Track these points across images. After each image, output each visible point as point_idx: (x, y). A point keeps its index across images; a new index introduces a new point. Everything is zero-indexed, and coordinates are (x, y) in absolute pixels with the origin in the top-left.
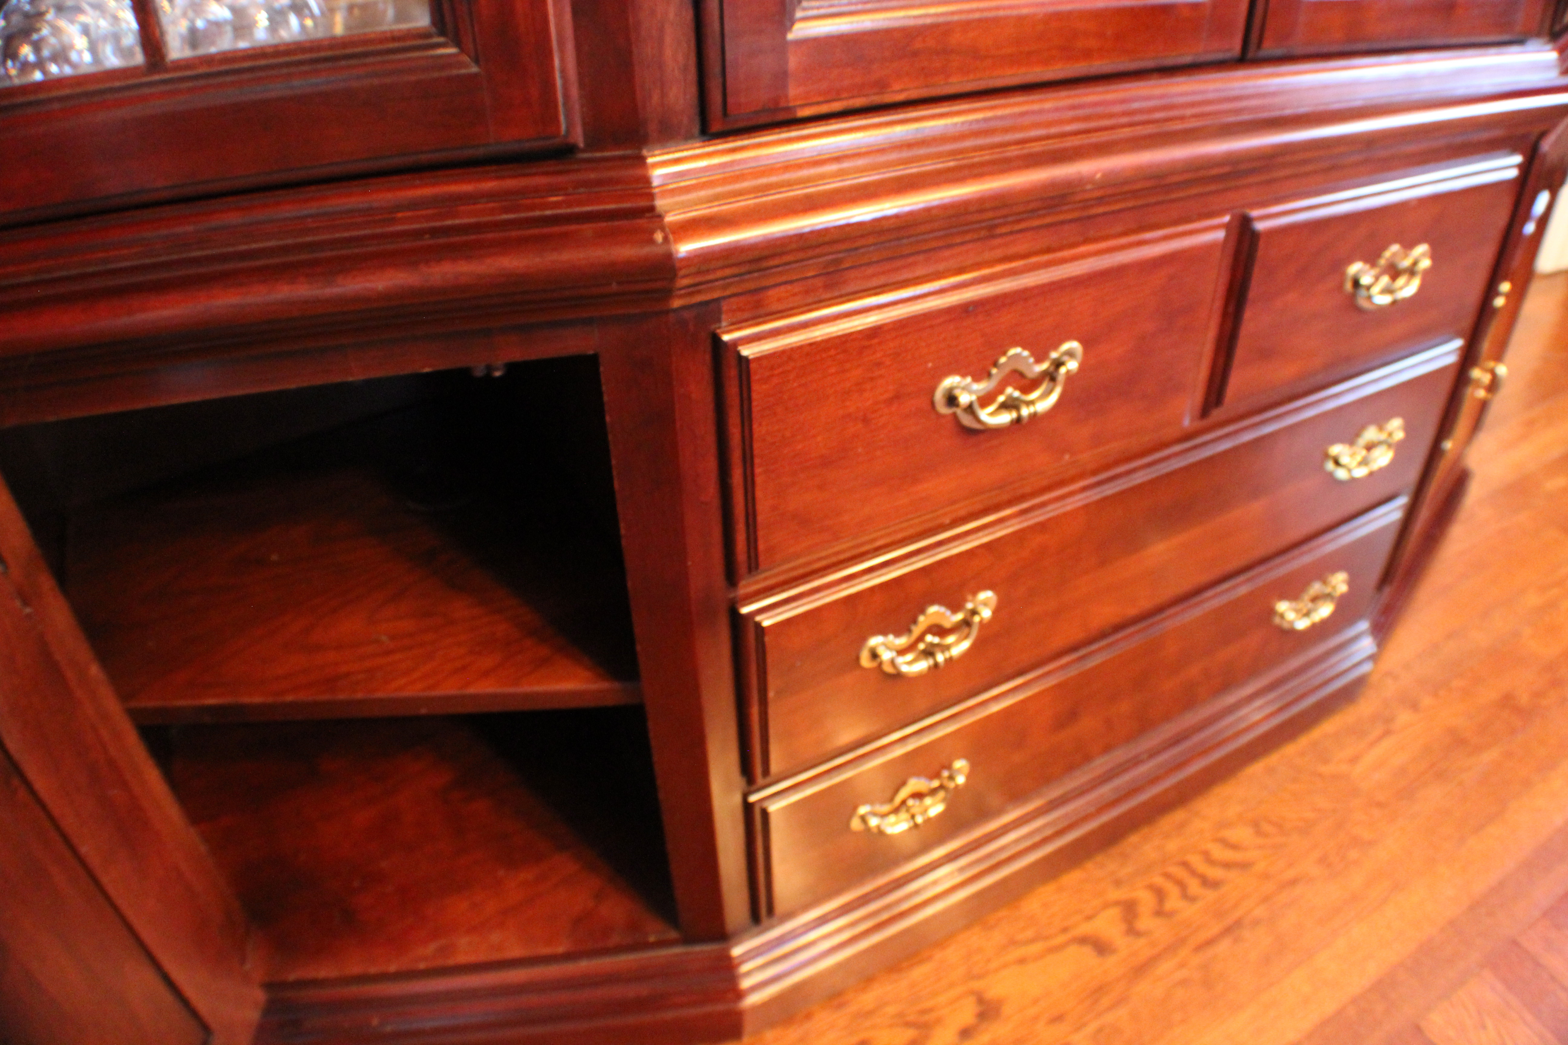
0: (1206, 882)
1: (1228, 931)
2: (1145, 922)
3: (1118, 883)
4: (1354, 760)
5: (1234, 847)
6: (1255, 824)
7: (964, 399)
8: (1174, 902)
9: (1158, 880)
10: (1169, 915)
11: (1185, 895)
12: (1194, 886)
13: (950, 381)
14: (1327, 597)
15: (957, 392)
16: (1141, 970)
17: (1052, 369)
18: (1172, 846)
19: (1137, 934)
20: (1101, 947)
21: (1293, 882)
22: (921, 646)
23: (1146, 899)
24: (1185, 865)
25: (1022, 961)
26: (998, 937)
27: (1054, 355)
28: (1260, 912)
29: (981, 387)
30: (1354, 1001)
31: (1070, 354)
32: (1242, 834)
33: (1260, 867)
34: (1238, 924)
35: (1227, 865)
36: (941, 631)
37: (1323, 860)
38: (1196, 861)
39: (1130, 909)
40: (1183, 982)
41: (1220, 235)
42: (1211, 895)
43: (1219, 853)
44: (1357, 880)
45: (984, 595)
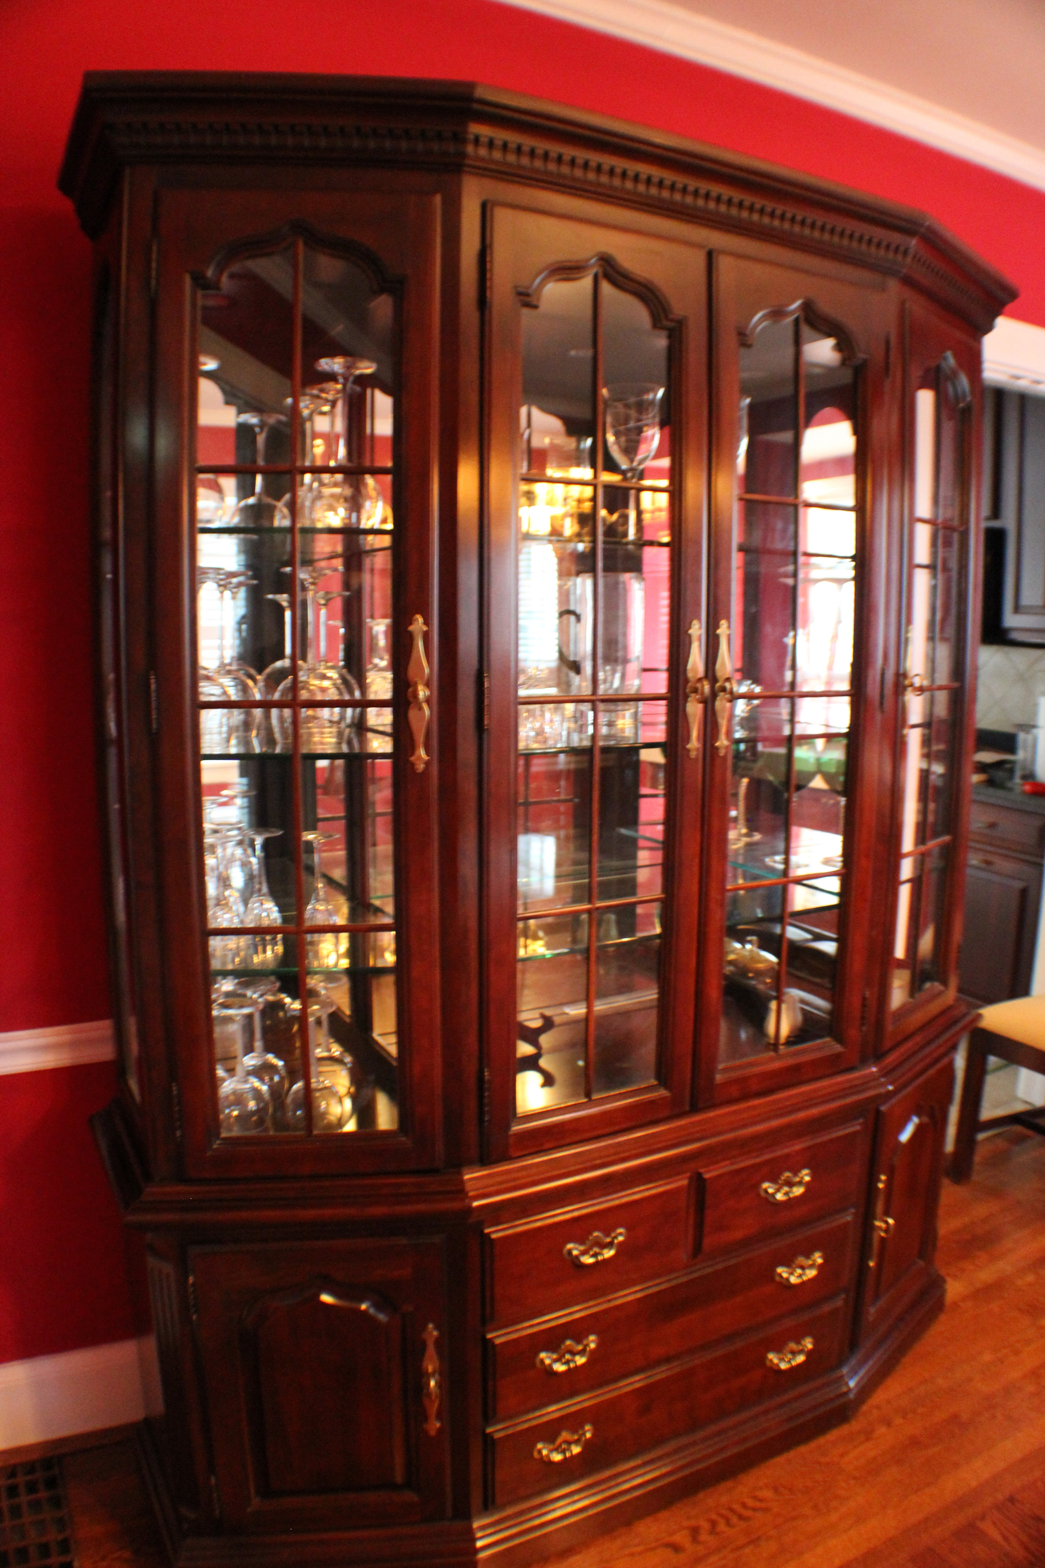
0: (741, 1517)
1: (752, 1542)
2: (704, 1537)
3: (689, 1518)
4: (842, 1455)
5: (760, 1500)
6: (776, 1490)
7: (575, 1252)
8: (722, 1526)
9: (714, 1517)
10: (717, 1534)
11: (728, 1523)
12: (734, 1519)
13: (570, 1246)
14: (801, 1352)
15: (572, 1250)
16: (698, 1560)
17: (612, 1240)
18: (724, 1499)
19: (698, 1542)
20: (676, 1548)
21: (794, 1518)
22: (564, 1360)
23: (705, 1525)
24: (731, 1510)
25: (632, 1555)
26: (619, 1544)
27: (613, 1234)
28: (772, 1533)
29: (582, 1248)
31: (620, 1234)
32: (767, 1494)
33: (776, 1510)
34: (759, 1538)
35: (754, 1509)
36: (573, 1353)
37: (815, 1507)
38: (737, 1507)
39: (695, 1530)
41: (685, 1184)
42: (743, 1524)
43: (750, 1502)
44: (834, 1517)
45: (592, 1337)
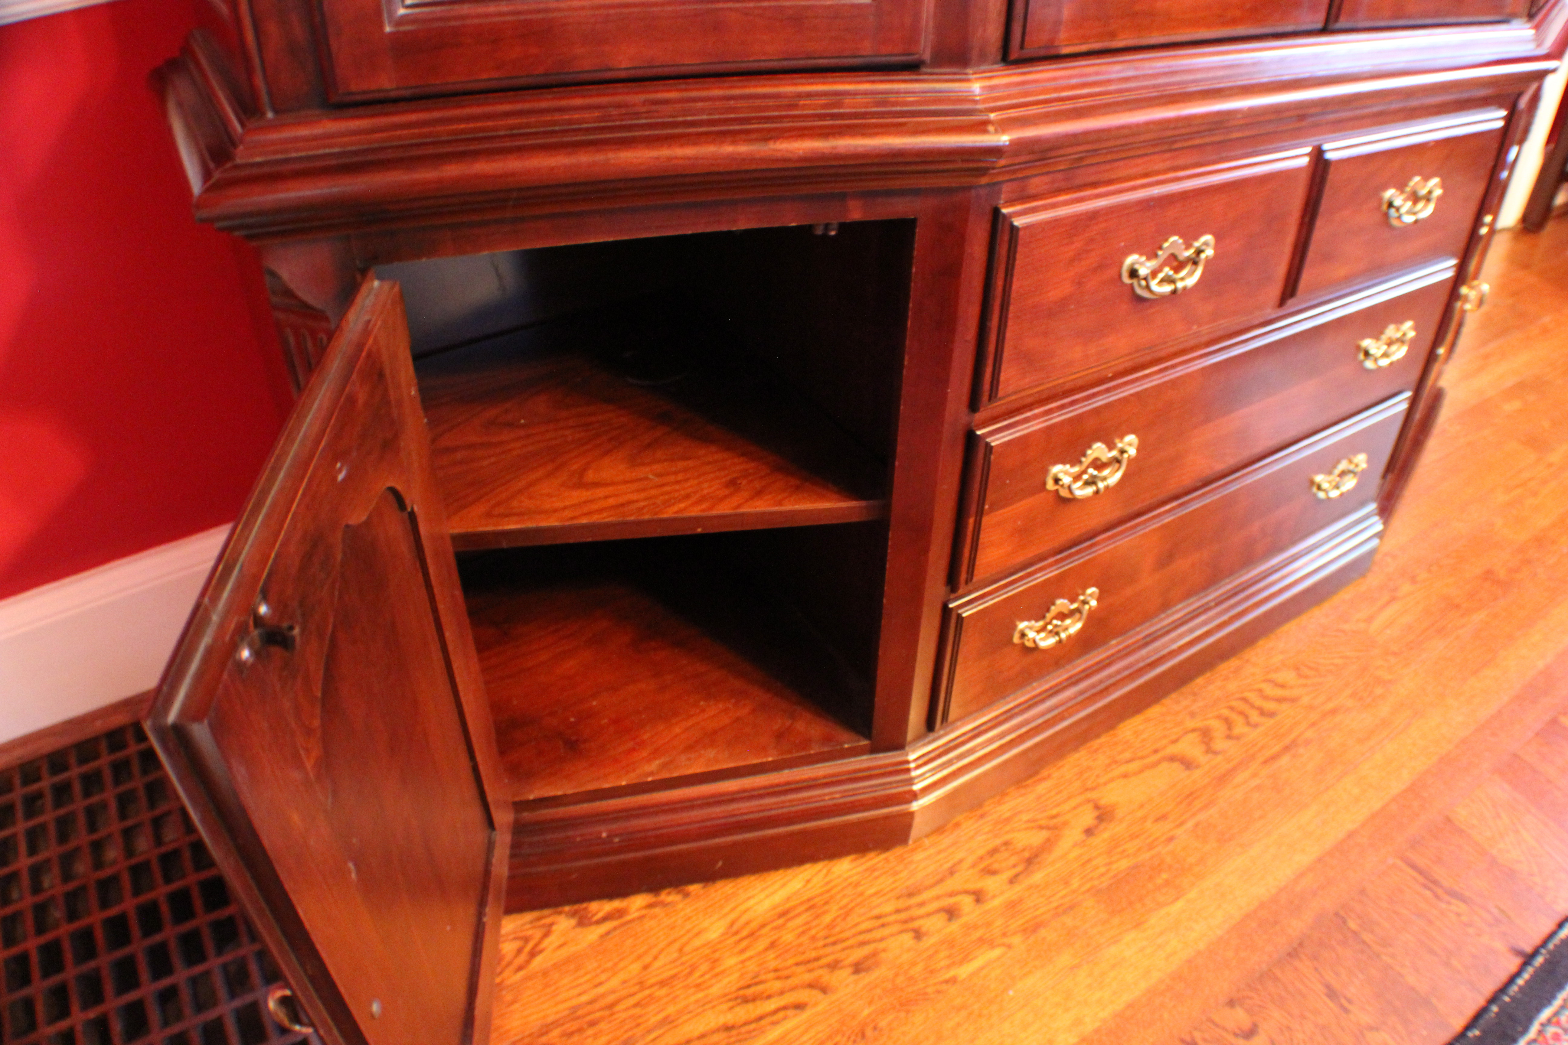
0: (1262, 712)
1: (1286, 749)
2: (1220, 744)
3: (1192, 715)
4: (1370, 620)
5: (1282, 686)
6: (1297, 669)
7: (1143, 271)
8: (1240, 728)
9: (1226, 712)
10: (1238, 738)
11: (1249, 723)
12: (1254, 716)
13: (1131, 259)
14: (1352, 472)
15: (1137, 266)
16: (1223, 779)
17: (1194, 256)
18: (1232, 686)
19: (1216, 753)
20: (1187, 764)
21: (1334, 712)
22: (1085, 477)
23: (1217, 726)
24: (1245, 700)
25: (1125, 776)
26: (1102, 759)
27: (1197, 244)
28: (1309, 734)
29: (1153, 264)
30: (1394, 799)
31: (1206, 244)
32: (1287, 676)
33: (1306, 700)
34: (1294, 743)
35: (1280, 700)
36: (1099, 465)
37: (1353, 695)
38: (1252, 697)
39: (1206, 735)
40: (1258, 788)
41: (1305, 161)
42: (1269, 722)
43: (1269, 690)
44: (1384, 710)
45: (1131, 438)
